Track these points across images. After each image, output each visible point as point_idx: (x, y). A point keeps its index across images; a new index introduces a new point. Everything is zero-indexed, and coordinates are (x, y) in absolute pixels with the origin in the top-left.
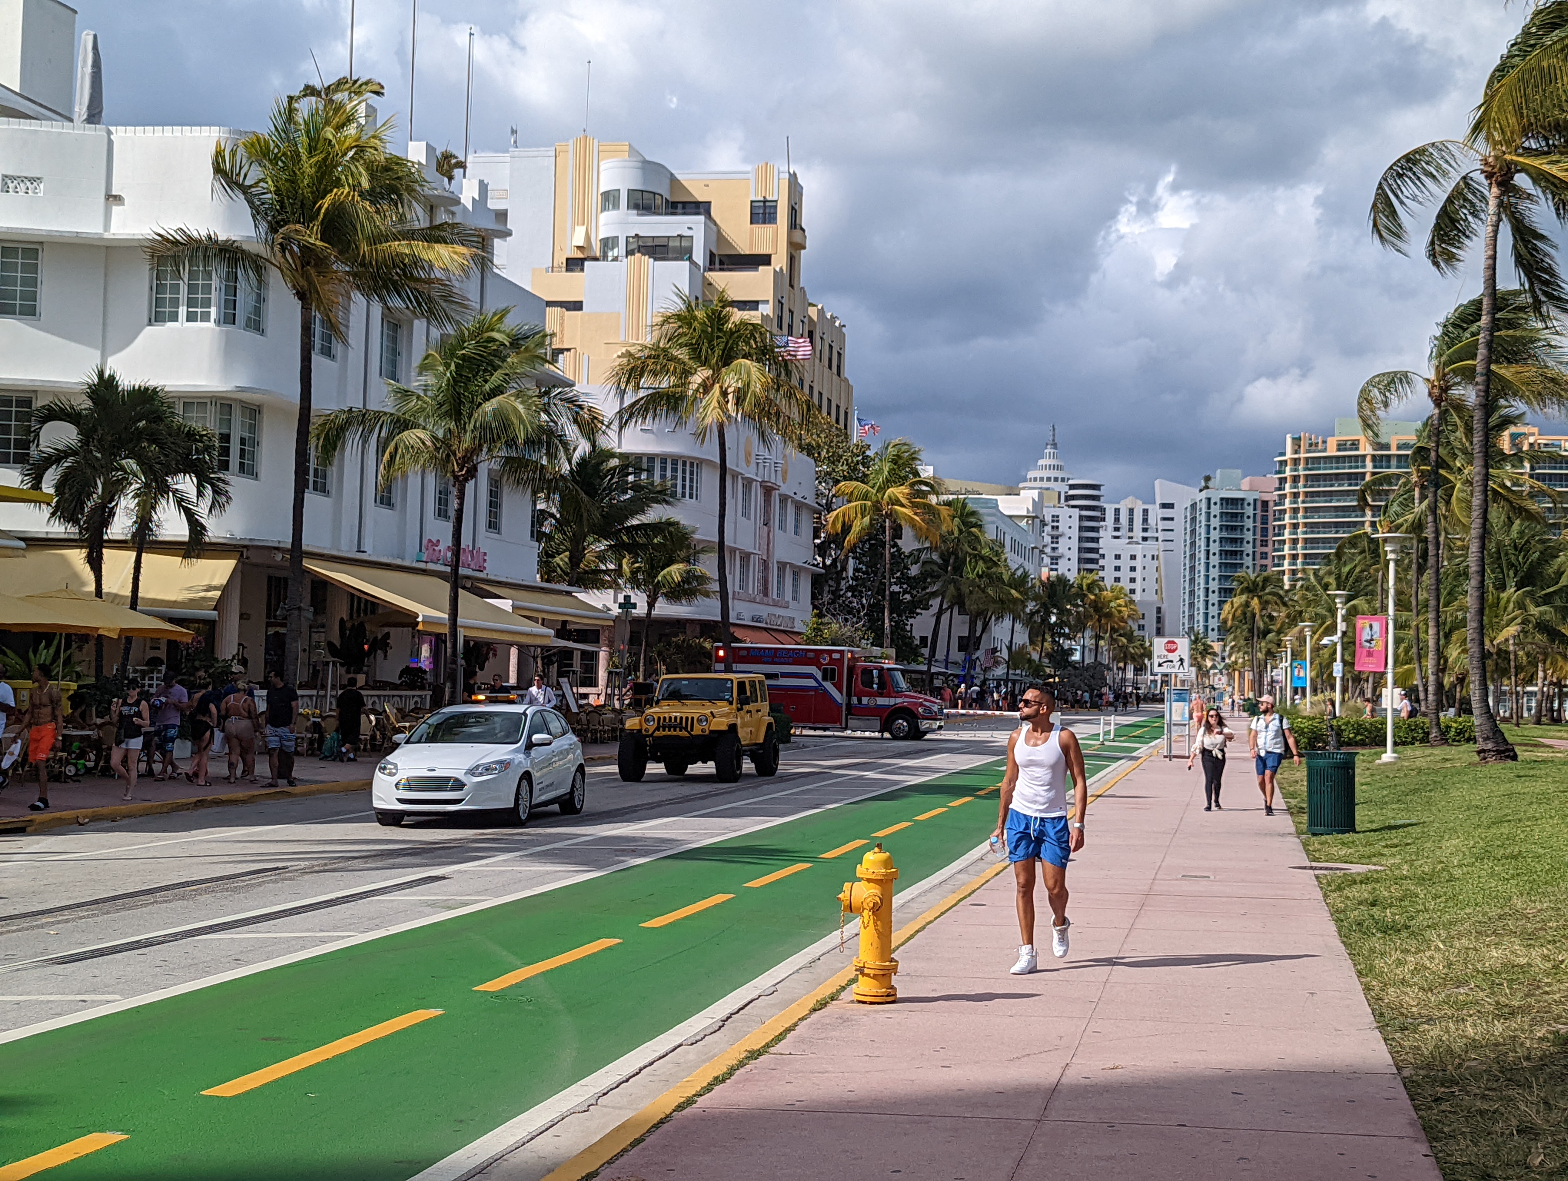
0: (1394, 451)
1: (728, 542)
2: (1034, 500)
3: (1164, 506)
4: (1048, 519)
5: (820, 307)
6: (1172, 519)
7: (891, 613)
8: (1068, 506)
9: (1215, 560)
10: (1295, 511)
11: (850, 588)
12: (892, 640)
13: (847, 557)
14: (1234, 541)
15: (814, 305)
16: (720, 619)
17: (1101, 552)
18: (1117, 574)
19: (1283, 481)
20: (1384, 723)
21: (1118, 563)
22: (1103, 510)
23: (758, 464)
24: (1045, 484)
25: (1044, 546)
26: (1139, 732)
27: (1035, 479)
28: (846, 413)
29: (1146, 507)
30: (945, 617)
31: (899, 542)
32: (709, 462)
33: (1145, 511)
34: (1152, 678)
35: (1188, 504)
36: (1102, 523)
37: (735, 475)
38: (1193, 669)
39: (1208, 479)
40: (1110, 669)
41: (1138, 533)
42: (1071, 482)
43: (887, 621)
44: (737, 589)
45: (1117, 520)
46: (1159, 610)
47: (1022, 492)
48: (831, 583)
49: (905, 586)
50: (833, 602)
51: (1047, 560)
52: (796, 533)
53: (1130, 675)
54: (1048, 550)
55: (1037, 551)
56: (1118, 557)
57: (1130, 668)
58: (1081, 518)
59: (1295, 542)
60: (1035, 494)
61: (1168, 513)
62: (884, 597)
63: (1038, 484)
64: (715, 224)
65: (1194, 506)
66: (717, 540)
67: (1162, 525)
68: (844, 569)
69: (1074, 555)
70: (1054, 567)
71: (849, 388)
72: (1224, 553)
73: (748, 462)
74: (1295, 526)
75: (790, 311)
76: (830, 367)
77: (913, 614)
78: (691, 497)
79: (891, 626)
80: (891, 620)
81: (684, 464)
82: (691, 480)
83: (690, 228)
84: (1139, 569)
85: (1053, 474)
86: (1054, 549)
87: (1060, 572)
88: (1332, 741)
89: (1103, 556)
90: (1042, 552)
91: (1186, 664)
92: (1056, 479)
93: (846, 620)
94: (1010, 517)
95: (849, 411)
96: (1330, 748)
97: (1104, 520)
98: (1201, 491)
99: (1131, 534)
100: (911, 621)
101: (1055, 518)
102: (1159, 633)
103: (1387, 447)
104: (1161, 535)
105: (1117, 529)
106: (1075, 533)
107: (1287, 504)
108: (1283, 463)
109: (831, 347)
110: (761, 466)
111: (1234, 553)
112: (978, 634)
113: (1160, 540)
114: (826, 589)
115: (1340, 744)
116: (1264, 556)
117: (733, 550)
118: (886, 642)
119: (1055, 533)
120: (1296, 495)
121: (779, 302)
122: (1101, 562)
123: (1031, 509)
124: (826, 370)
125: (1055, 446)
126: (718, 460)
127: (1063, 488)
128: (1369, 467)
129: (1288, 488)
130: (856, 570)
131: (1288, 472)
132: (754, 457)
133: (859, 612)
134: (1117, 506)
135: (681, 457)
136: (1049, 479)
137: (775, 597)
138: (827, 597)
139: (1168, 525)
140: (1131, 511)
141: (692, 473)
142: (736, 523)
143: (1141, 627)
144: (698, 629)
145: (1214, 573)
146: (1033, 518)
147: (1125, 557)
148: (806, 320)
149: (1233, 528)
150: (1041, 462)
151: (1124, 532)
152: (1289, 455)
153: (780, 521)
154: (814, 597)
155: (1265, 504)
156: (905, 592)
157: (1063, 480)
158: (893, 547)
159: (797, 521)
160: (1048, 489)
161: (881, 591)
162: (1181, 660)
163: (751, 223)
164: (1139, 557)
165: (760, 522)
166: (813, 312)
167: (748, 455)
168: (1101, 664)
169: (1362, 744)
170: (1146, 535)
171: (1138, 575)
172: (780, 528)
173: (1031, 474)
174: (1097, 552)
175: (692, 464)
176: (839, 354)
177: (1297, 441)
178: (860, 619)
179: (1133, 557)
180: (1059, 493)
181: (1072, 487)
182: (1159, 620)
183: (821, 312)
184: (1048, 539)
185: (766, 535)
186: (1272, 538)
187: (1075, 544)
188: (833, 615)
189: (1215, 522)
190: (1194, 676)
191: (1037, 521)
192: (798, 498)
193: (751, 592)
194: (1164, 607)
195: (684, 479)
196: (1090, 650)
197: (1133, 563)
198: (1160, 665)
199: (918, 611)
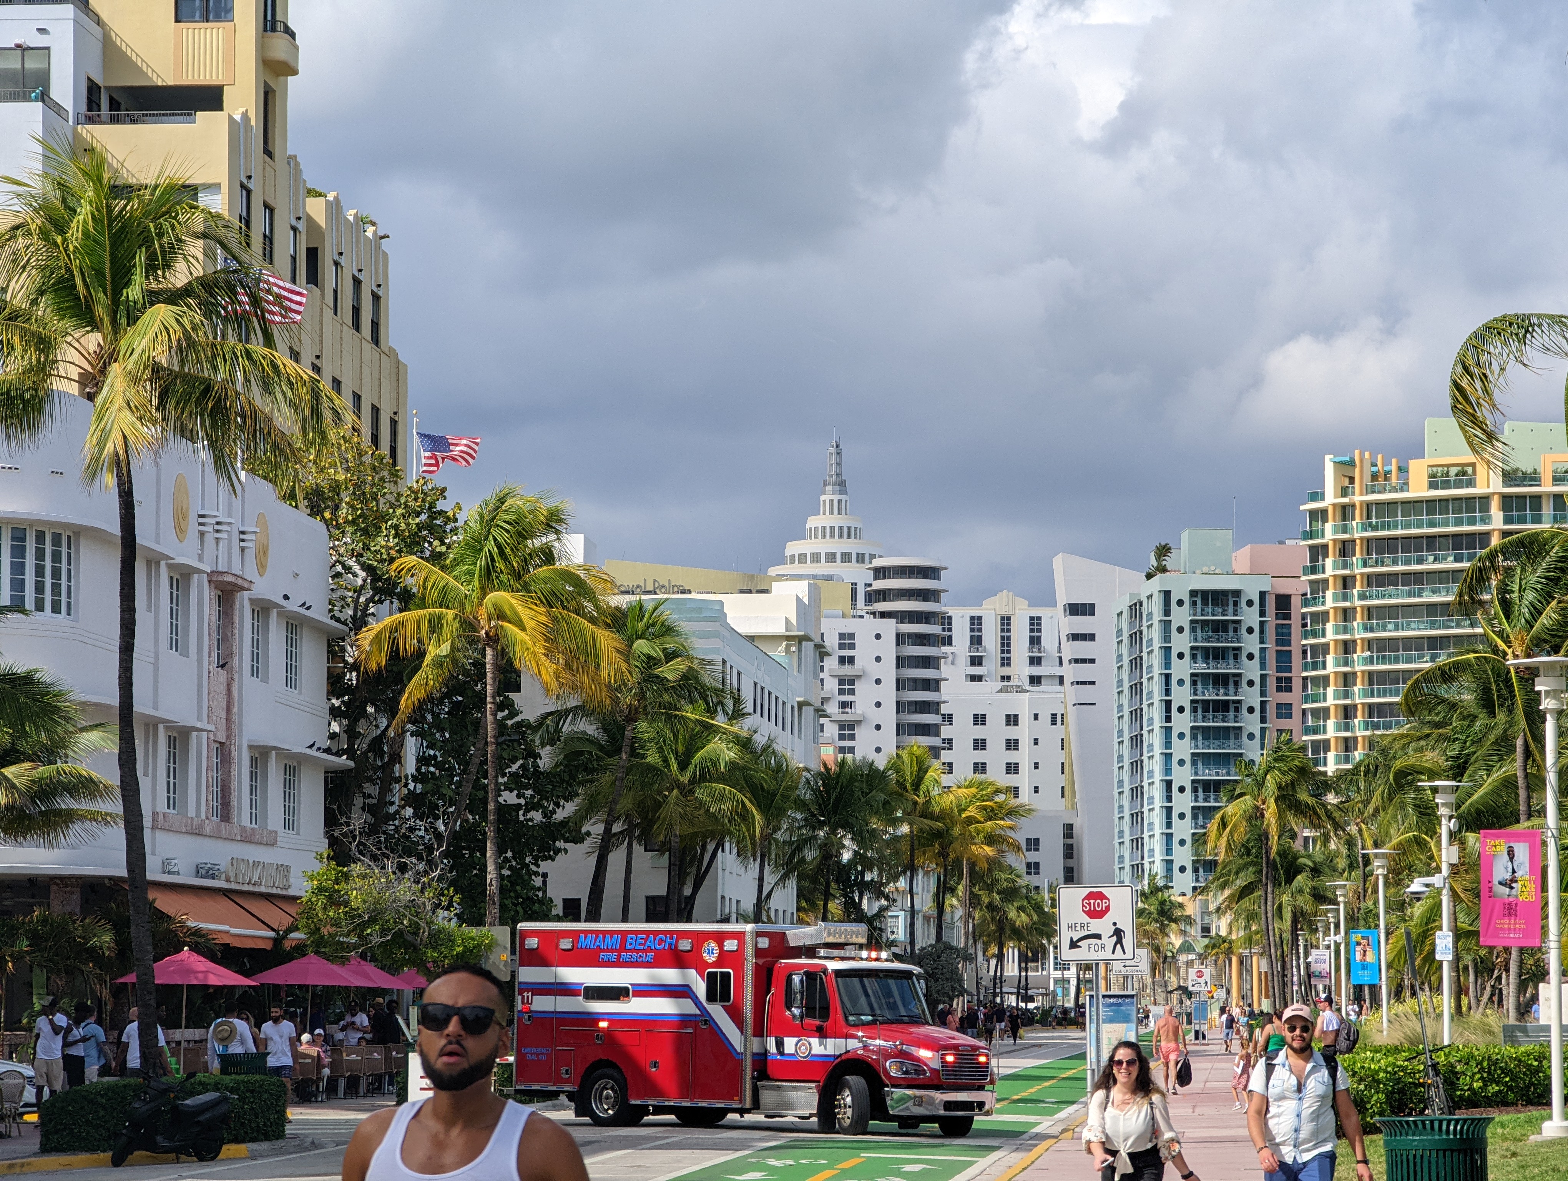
0: (1547, 487)
1: (141, 705)
2: (799, 600)
3: (1075, 610)
4: (832, 642)
5: (331, 197)
6: (1091, 637)
7: (500, 850)
8: (874, 614)
9: (1183, 722)
10: (1347, 614)
11: (411, 799)
12: (503, 908)
13: (401, 735)
14: (1221, 681)
15: (319, 195)
16: (123, 873)
17: (944, 709)
18: (980, 756)
19: (1318, 552)
20: (1543, 1057)
21: (979, 732)
22: (947, 621)
23: (202, 534)
24: (823, 568)
25: (825, 700)
26: (1031, 1090)
27: (802, 558)
28: (394, 423)
29: (1035, 613)
30: (616, 859)
31: (512, 695)
32: (96, 534)
33: (1035, 623)
34: (1058, 974)
35: (1124, 604)
36: (945, 649)
37: (154, 561)
38: (1144, 954)
39: (1163, 551)
40: (969, 958)
41: (1021, 669)
42: (877, 563)
43: (491, 867)
44: (161, 807)
45: (976, 641)
46: (1069, 831)
47: (775, 585)
48: (369, 788)
49: (529, 793)
50: (372, 830)
51: (831, 730)
52: (290, 682)
53: (1012, 969)
54: (832, 708)
55: (808, 711)
56: (980, 720)
57: (1012, 954)
58: (900, 639)
59: (1347, 679)
60: (802, 589)
61: (1082, 624)
62: (484, 817)
63: (809, 568)
64: (98, 21)
65: (1136, 608)
66: (116, 702)
67: (1071, 650)
68: (396, 758)
69: (888, 717)
70: (847, 743)
71: (398, 370)
72: (1202, 707)
73: (180, 532)
74: (1347, 647)
75: (266, 206)
76: (356, 325)
77: (548, 852)
78: (56, 609)
79: (501, 877)
80: (499, 867)
81: (40, 537)
82: (56, 573)
83: (42, 31)
84: (1025, 744)
85: (839, 546)
86: (844, 705)
87: (859, 755)
88: (1437, 1096)
89: (949, 718)
90: (820, 712)
91: (1128, 941)
92: (846, 558)
93: (403, 868)
94: (751, 638)
95: (399, 418)
96: (1432, 1113)
97: (949, 641)
98: (1149, 576)
99: (1006, 671)
100: (545, 866)
101: (847, 640)
102: (1071, 877)
103: (1533, 478)
104: (1070, 672)
105: (976, 661)
106: (888, 672)
107: (1330, 601)
108: (1318, 515)
109: (357, 282)
110: (210, 539)
111: (1222, 707)
112: (687, 891)
113: (1067, 681)
114: (359, 801)
115: (1455, 1104)
116: (1285, 711)
117: (152, 724)
118: (492, 911)
119: (847, 671)
120: (1346, 582)
121: (242, 186)
122: (946, 732)
123: (794, 621)
124: (348, 332)
125: (841, 485)
126: (115, 529)
127: (861, 575)
128: (1497, 518)
129: (1330, 568)
130: (422, 760)
131: (1330, 534)
132: (193, 520)
133: (430, 849)
134: (976, 613)
135: (31, 523)
136: (831, 557)
137: (245, 821)
138: (358, 820)
139: (1083, 649)
140: (1006, 622)
141: (57, 557)
142: (156, 664)
143: (1033, 868)
144: (76, 897)
145: (1183, 749)
146: (801, 639)
147: (996, 720)
148: (301, 226)
149: (1219, 654)
150: (813, 522)
151: (991, 667)
152: (1330, 498)
153: (255, 657)
154: (331, 820)
155: (1283, 602)
156: (531, 806)
157: (860, 558)
158: (500, 707)
159: (291, 656)
160: (829, 578)
161: (478, 805)
162: (1118, 933)
163: (177, 20)
164: (1025, 719)
165: (209, 662)
166: (316, 209)
167: (180, 516)
168: (948, 947)
169: (1501, 1102)
170: (1036, 671)
171: (1023, 756)
172: (255, 672)
173: (793, 548)
174: (937, 711)
175: (57, 539)
176: (376, 298)
177: (1346, 467)
178: (432, 864)
179: (1012, 720)
180: (854, 584)
181: (881, 573)
182: (1069, 852)
183: (335, 209)
184: (831, 685)
185: (222, 688)
186: (1298, 673)
187: (889, 694)
188: (374, 858)
189: (1182, 643)
190: (1144, 966)
191: (808, 646)
192: (292, 606)
193: (192, 812)
194: (1077, 823)
195: (40, 571)
196: (927, 918)
197: (1012, 732)
198: (1074, 945)
199: (560, 844)
